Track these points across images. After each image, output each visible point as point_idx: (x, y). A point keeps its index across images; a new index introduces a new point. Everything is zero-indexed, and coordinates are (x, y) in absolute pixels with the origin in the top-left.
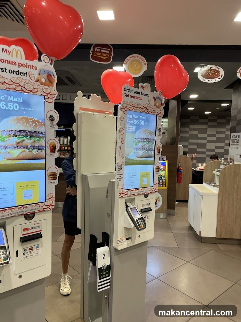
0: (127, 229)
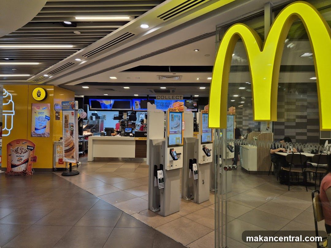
0: (204, 156)
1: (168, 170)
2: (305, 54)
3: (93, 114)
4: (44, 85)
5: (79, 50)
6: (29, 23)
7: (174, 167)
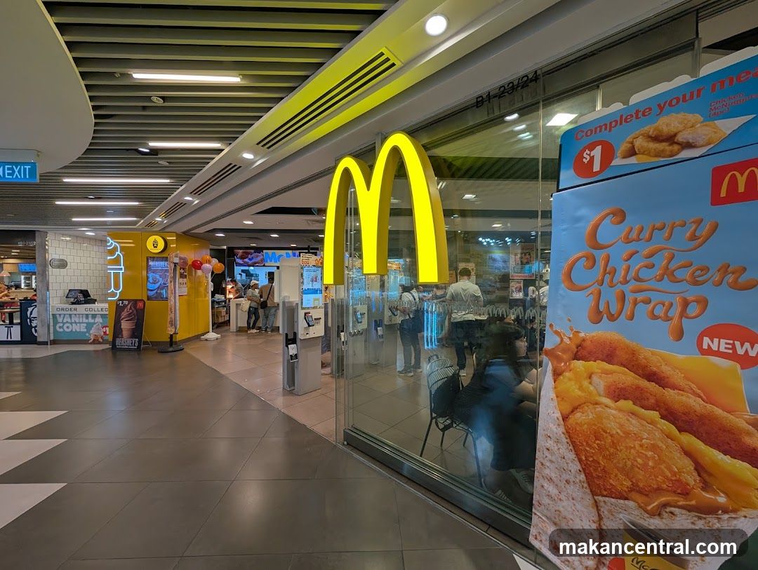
1: (302, 338)
2: (466, 196)
3: (243, 271)
4: (163, 232)
5: (182, 186)
6: (87, 149)
7: (311, 335)
